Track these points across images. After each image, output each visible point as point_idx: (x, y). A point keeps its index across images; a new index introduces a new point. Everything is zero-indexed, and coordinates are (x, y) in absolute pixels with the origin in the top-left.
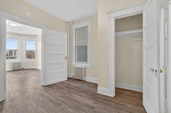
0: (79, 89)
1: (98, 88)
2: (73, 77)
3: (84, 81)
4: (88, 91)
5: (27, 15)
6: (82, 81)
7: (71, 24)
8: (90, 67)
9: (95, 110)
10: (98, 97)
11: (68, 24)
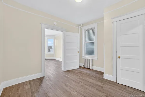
0: (89, 74)
1: (104, 74)
2: (83, 66)
3: (92, 69)
4: (96, 76)
5: (55, 24)
6: (90, 69)
7: (81, 26)
8: (96, 59)
9: (103, 88)
10: (104, 81)
11: (80, 26)
